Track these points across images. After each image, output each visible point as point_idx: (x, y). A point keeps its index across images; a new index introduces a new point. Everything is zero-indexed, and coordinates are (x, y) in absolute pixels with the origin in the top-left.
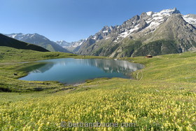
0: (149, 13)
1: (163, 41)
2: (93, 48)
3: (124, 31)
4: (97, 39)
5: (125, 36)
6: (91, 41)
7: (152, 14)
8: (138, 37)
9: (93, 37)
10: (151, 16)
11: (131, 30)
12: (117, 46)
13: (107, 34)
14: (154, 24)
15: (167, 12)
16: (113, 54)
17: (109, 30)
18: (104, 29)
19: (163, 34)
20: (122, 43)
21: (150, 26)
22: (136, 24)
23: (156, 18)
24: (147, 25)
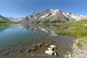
0: (52, 10)
1: (57, 20)
2: (28, 21)
3: (43, 16)
4: (30, 18)
5: (43, 18)
6: (27, 18)
7: (53, 10)
8: (48, 18)
9: (28, 16)
10: (52, 11)
11: (46, 15)
13: (35, 16)
14: (53, 14)
15: (57, 10)
18: (34, 13)
19: (57, 18)
20: (42, 20)
21: (52, 15)
22: (47, 13)
23: (54, 12)
24: (51, 14)
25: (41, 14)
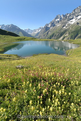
2: (48, 33)
3: (72, 19)
4: (51, 26)
5: (72, 23)
6: (47, 28)
12: (65, 31)
13: (58, 22)
16: (62, 38)
17: (61, 18)
18: (57, 18)
20: (69, 29)
25: (69, 16)
